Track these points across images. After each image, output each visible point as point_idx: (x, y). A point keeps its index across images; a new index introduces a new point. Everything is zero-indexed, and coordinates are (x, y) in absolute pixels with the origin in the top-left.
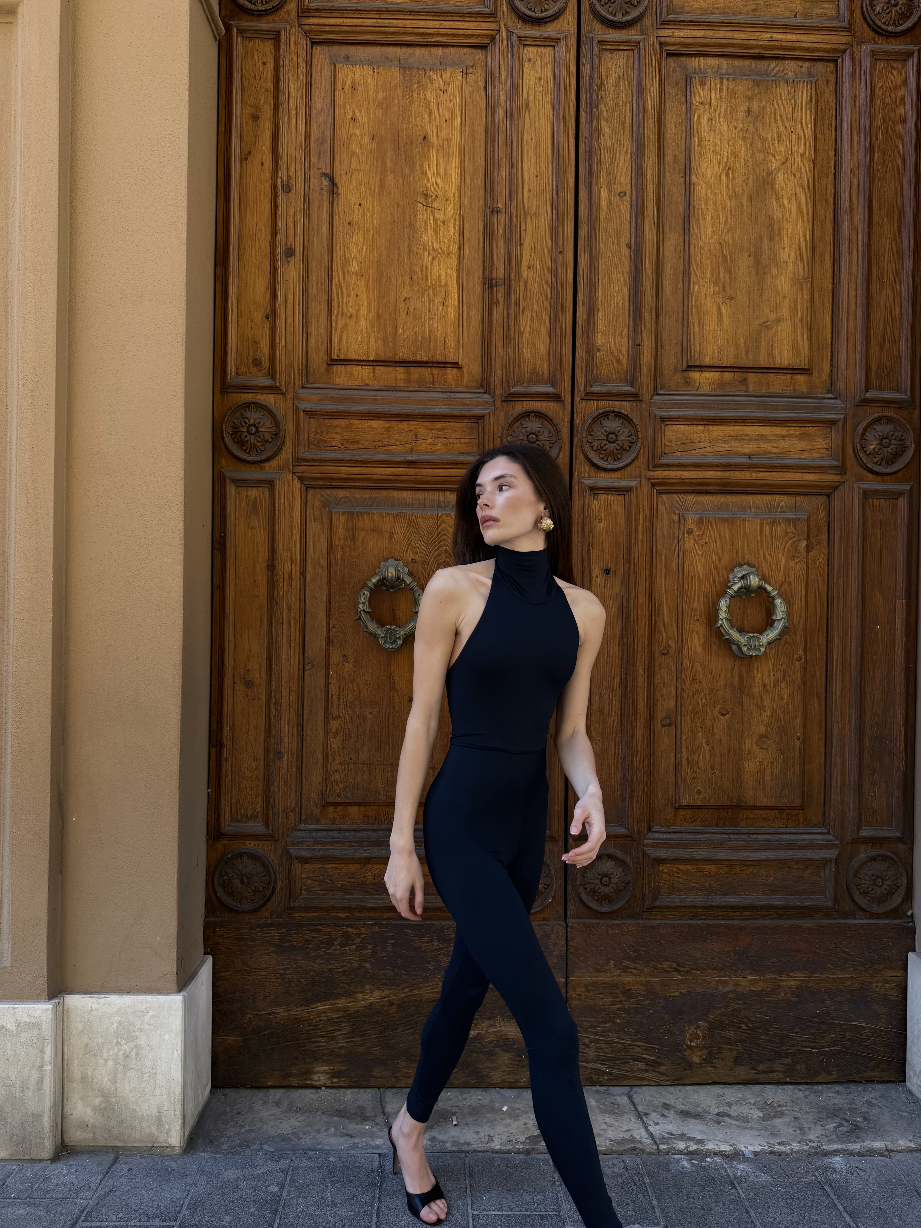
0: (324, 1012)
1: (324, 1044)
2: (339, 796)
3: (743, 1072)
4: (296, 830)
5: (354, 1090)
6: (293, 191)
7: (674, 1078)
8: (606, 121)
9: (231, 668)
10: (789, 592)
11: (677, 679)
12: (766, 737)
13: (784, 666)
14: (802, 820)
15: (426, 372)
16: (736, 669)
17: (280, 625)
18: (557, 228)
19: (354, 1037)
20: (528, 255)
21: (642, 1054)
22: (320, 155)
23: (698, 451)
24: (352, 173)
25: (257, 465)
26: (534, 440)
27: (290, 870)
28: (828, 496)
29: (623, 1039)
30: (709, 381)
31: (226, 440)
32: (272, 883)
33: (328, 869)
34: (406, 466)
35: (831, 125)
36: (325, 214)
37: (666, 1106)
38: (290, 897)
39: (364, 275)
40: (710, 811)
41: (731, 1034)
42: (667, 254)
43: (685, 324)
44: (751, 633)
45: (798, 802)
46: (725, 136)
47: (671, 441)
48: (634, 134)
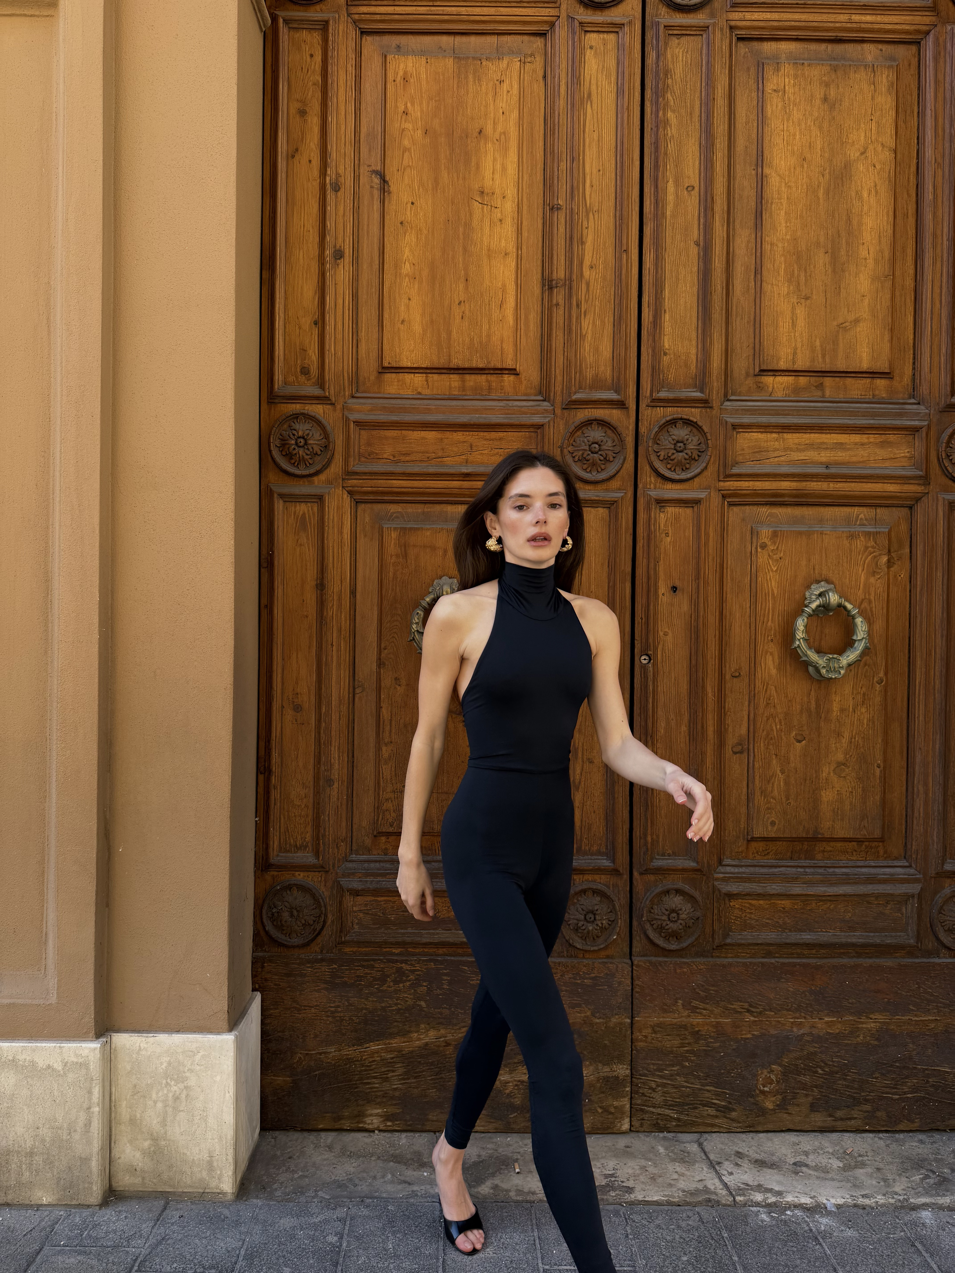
0: (377, 1052)
1: (377, 1085)
2: (391, 826)
3: (819, 1119)
4: (347, 861)
5: (409, 1134)
6: (342, 190)
7: (746, 1125)
8: (673, 111)
9: (279, 691)
10: (869, 610)
11: (750, 702)
12: (844, 764)
13: (864, 689)
14: (881, 852)
15: (482, 379)
16: (813, 693)
17: (330, 646)
18: (621, 226)
19: (408, 1079)
20: (591, 255)
21: (712, 1099)
22: (370, 151)
23: (772, 460)
24: (404, 170)
25: (305, 480)
26: (597, 450)
27: (341, 903)
28: (911, 508)
29: (692, 1083)
30: (783, 386)
31: (274, 453)
32: (323, 916)
33: (381, 901)
34: (461, 478)
35: (913, 112)
36: (376, 213)
37: (739, 1154)
38: (341, 931)
39: (417, 278)
40: (784, 843)
41: (806, 1079)
42: (737, 251)
43: (757, 326)
44: (830, 654)
45: (877, 833)
46: (799, 125)
47: (743, 450)
48: (703, 124)
